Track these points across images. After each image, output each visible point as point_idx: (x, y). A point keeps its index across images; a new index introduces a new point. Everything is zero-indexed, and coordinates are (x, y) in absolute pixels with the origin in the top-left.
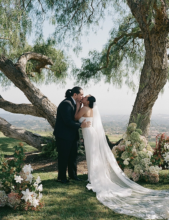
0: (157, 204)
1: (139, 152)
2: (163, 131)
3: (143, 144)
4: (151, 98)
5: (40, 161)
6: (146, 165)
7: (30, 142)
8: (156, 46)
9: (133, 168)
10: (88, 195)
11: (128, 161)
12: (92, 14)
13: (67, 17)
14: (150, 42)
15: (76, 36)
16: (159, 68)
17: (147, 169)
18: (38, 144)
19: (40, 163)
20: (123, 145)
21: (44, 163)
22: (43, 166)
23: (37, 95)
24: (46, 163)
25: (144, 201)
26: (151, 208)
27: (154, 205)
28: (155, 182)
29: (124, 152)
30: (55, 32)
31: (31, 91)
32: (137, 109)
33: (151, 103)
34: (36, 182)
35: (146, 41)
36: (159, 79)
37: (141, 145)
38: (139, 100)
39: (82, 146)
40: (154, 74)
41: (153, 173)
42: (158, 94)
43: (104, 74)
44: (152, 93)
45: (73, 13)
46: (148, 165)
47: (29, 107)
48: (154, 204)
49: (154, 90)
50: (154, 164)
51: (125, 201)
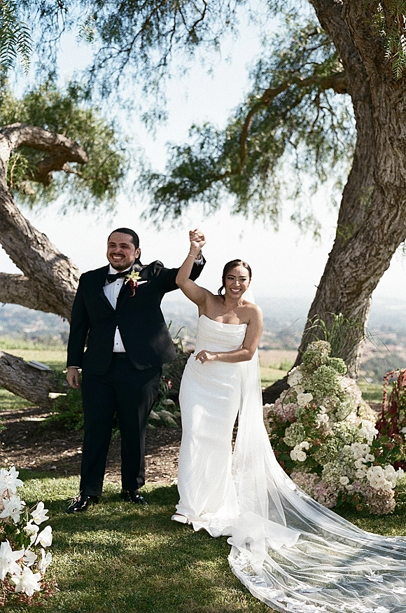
0: (392, 584)
1: (338, 425)
2: (388, 342)
3: (349, 401)
4: (371, 266)
5: (45, 441)
6: (358, 464)
7: (18, 385)
8: (390, 121)
9: (318, 470)
10: (188, 553)
11: (304, 450)
12: (202, 19)
13: (126, 23)
14: (373, 108)
15: (151, 78)
16: (397, 183)
17: (359, 474)
18: (39, 392)
19: (45, 447)
20: (290, 404)
21: (58, 446)
22: (54, 458)
23: (41, 252)
24: (64, 446)
25: (354, 573)
26: (377, 596)
27: (384, 588)
28: (382, 510)
29: (292, 426)
30: (93, 67)
31: (21, 240)
32: (328, 294)
33: (372, 280)
34: (31, 521)
35: (360, 103)
36: (396, 215)
37: (341, 404)
38: (335, 270)
39: (170, 401)
40: (383, 202)
41: (377, 487)
42: (391, 257)
43: (232, 190)
44: (373, 253)
45: (145, 12)
46: (363, 463)
47: (17, 283)
48: (385, 584)
49: (382, 246)
50: (380, 461)
51: (296, 574)
